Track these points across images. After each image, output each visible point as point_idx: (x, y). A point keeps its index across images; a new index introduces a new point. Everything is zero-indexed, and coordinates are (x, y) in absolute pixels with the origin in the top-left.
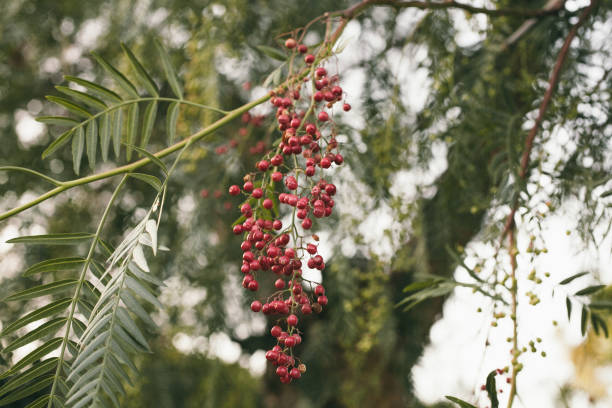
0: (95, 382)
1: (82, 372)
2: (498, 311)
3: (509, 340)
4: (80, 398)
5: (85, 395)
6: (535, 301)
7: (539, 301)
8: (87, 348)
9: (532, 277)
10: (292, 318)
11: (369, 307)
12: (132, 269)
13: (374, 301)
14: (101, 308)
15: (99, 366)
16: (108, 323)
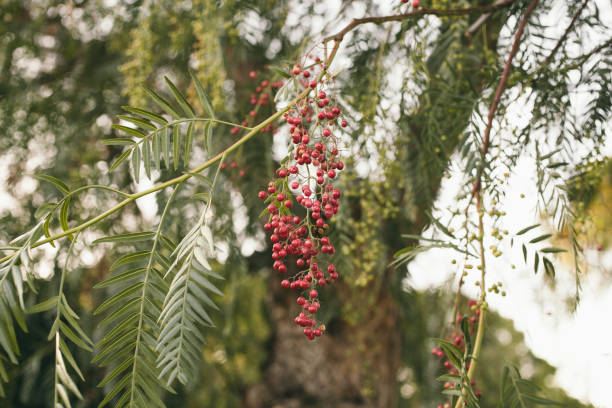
0: (175, 351)
1: (166, 344)
2: (468, 263)
3: (477, 284)
4: (167, 363)
5: (170, 361)
6: (497, 254)
7: (500, 254)
8: (167, 326)
9: (496, 234)
10: (313, 292)
11: (364, 249)
12: (195, 264)
13: (367, 243)
14: (172, 295)
15: (178, 339)
16: (182, 306)
